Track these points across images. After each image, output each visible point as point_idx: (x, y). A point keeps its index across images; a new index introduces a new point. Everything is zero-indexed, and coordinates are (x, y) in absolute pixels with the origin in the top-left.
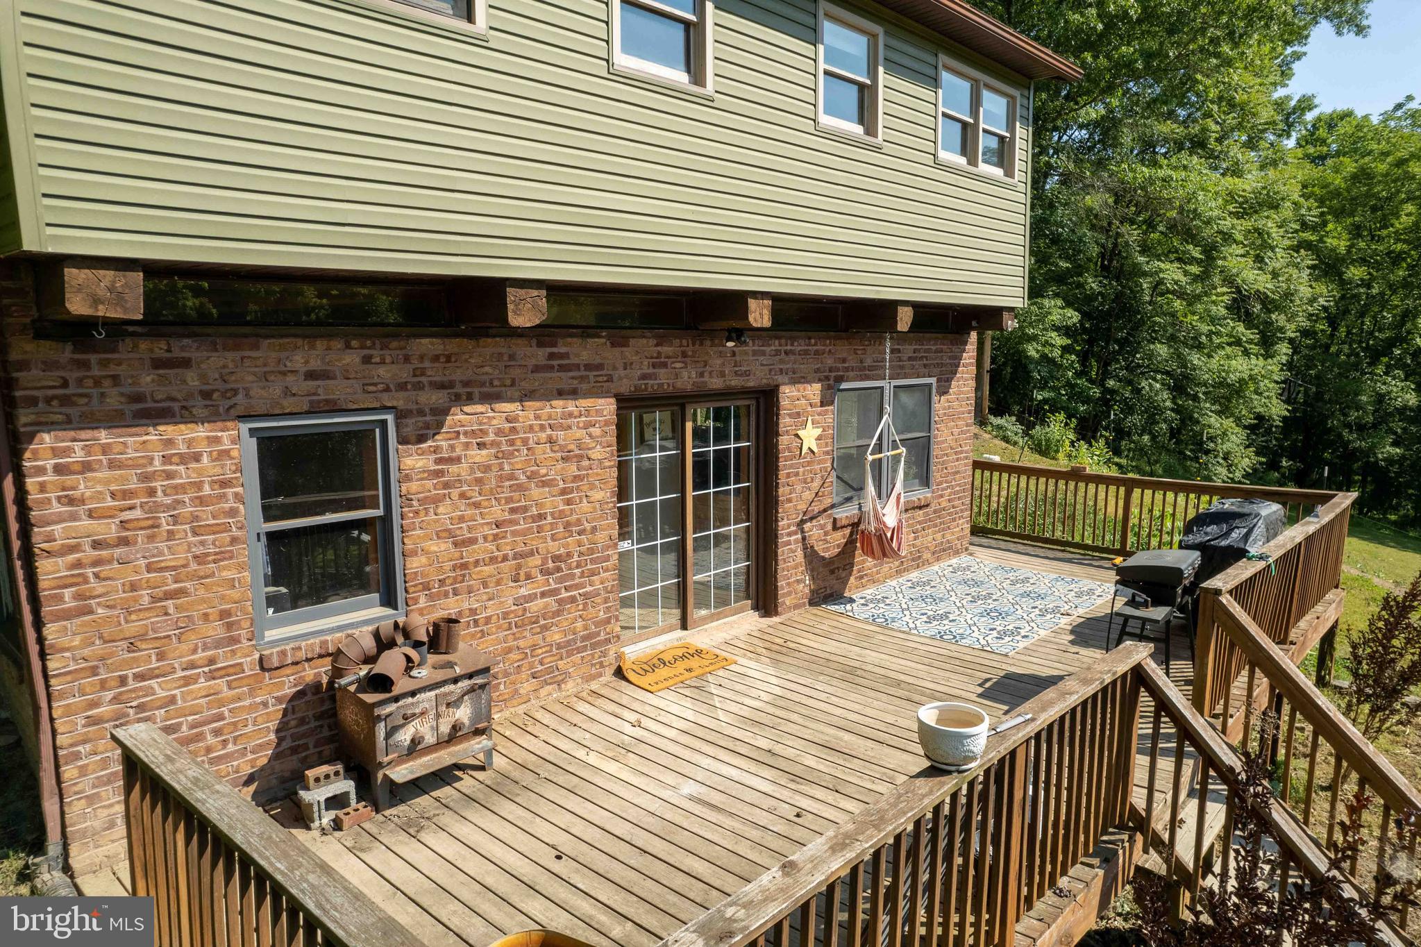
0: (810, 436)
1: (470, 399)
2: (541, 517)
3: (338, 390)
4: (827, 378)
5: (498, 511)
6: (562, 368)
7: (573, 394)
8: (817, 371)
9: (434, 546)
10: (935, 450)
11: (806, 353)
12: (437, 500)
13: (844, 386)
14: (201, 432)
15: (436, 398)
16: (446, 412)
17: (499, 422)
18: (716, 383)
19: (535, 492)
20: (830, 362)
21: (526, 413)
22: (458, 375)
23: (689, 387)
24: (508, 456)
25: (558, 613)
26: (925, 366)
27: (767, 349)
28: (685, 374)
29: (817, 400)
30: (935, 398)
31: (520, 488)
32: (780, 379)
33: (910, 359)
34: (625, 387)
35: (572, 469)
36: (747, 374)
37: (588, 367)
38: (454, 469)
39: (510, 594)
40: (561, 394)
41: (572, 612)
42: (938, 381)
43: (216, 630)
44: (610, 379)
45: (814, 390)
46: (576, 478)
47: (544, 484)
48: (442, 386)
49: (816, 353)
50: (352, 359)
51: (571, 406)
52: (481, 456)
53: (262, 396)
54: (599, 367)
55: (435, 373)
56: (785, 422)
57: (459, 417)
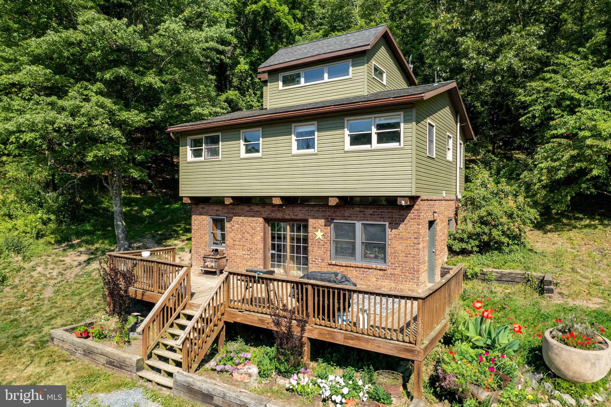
0: (319, 234)
1: (236, 216)
2: (247, 239)
3: (219, 213)
4: (327, 218)
5: (240, 237)
6: (252, 211)
7: (254, 216)
8: (323, 216)
9: (230, 240)
10: (389, 250)
11: (319, 211)
12: (231, 232)
13: (335, 221)
14: (205, 217)
15: (232, 215)
16: (232, 218)
17: (241, 220)
18: (287, 217)
19: (246, 234)
20: (328, 214)
21: (245, 219)
22: (234, 212)
23: (280, 217)
24: (242, 227)
25: (250, 259)
26: (380, 218)
27: (304, 210)
28: (279, 214)
29: (323, 224)
30: (388, 230)
31: (244, 233)
32: (308, 217)
33: (370, 214)
34: (265, 216)
35: (254, 231)
36: (297, 215)
37: (257, 211)
38: (233, 228)
39: (241, 253)
40: (251, 216)
41: (252, 260)
42: (389, 224)
43: (205, 244)
44: (261, 214)
45: (322, 222)
46: (254, 233)
47: (248, 233)
48: (232, 213)
49: (322, 211)
50: (221, 208)
51: (254, 219)
52: (237, 226)
53: (211, 213)
54: (259, 212)
55: (232, 211)
56: (310, 229)
57: (235, 219)
